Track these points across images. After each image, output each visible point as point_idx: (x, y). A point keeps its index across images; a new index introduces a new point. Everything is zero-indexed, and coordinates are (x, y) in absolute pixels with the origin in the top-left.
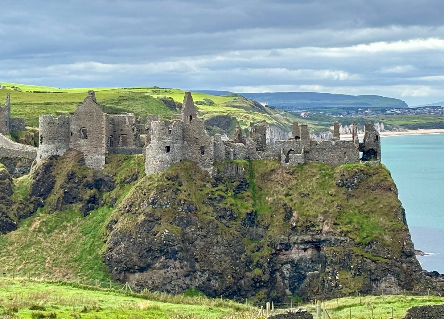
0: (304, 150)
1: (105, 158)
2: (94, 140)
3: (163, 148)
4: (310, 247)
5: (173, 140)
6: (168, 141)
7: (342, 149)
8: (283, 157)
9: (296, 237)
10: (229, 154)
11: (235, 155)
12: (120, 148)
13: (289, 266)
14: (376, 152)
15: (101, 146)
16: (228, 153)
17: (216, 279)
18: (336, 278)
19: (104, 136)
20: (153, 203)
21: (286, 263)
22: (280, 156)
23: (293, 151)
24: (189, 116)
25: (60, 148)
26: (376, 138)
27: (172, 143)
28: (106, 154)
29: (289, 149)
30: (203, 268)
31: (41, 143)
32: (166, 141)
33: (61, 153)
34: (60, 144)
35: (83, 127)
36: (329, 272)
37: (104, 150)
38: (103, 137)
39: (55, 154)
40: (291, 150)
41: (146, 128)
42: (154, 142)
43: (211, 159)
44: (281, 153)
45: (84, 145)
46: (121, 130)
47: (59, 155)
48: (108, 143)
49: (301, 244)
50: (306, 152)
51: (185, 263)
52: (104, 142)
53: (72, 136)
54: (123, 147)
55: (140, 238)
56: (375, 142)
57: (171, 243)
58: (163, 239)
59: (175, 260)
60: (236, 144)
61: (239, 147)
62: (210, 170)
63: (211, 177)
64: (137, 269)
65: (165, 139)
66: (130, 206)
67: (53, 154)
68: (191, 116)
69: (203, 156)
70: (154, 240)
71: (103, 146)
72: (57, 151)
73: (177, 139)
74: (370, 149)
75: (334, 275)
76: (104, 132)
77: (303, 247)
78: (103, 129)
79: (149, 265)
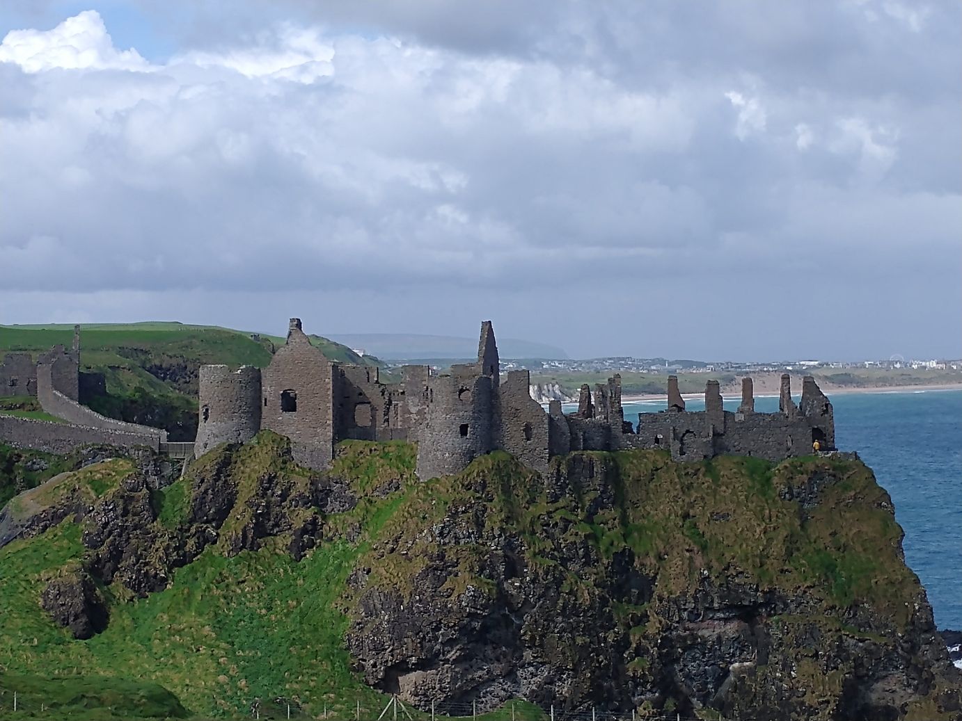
0: (714, 431)
1: (333, 448)
2: (309, 414)
3: (456, 428)
4: (736, 615)
6: (465, 415)
7: (785, 428)
10: (575, 439)
14: (825, 436)
15: (324, 425)
17: (563, 680)
18: (790, 673)
19: (330, 404)
20: (441, 534)
21: (691, 647)
23: (692, 432)
25: (244, 430)
26: (824, 408)
27: (472, 418)
28: (333, 441)
29: (684, 430)
30: (539, 660)
31: (206, 419)
32: (461, 413)
33: (246, 439)
34: (244, 421)
35: (288, 388)
36: (777, 663)
37: (330, 433)
38: (328, 408)
39: (234, 440)
40: (688, 431)
42: (436, 417)
43: (545, 449)
44: (671, 436)
45: (289, 423)
46: (360, 394)
47: (242, 442)
48: (336, 419)
49: (718, 611)
50: (716, 434)
51: (504, 649)
52: (331, 417)
53: (266, 405)
55: (420, 602)
56: (822, 415)
57: (480, 612)
58: (464, 603)
59: (486, 644)
61: (593, 425)
62: (543, 470)
63: (546, 483)
64: (413, 664)
65: (458, 411)
66: (396, 541)
67: (230, 442)
68: (492, 367)
69: (529, 442)
70: (446, 606)
71: (329, 425)
72: (239, 435)
73: (480, 412)
74: (815, 429)
75: (786, 667)
76: (330, 397)
77: (722, 615)
78: (328, 393)
79: (437, 655)
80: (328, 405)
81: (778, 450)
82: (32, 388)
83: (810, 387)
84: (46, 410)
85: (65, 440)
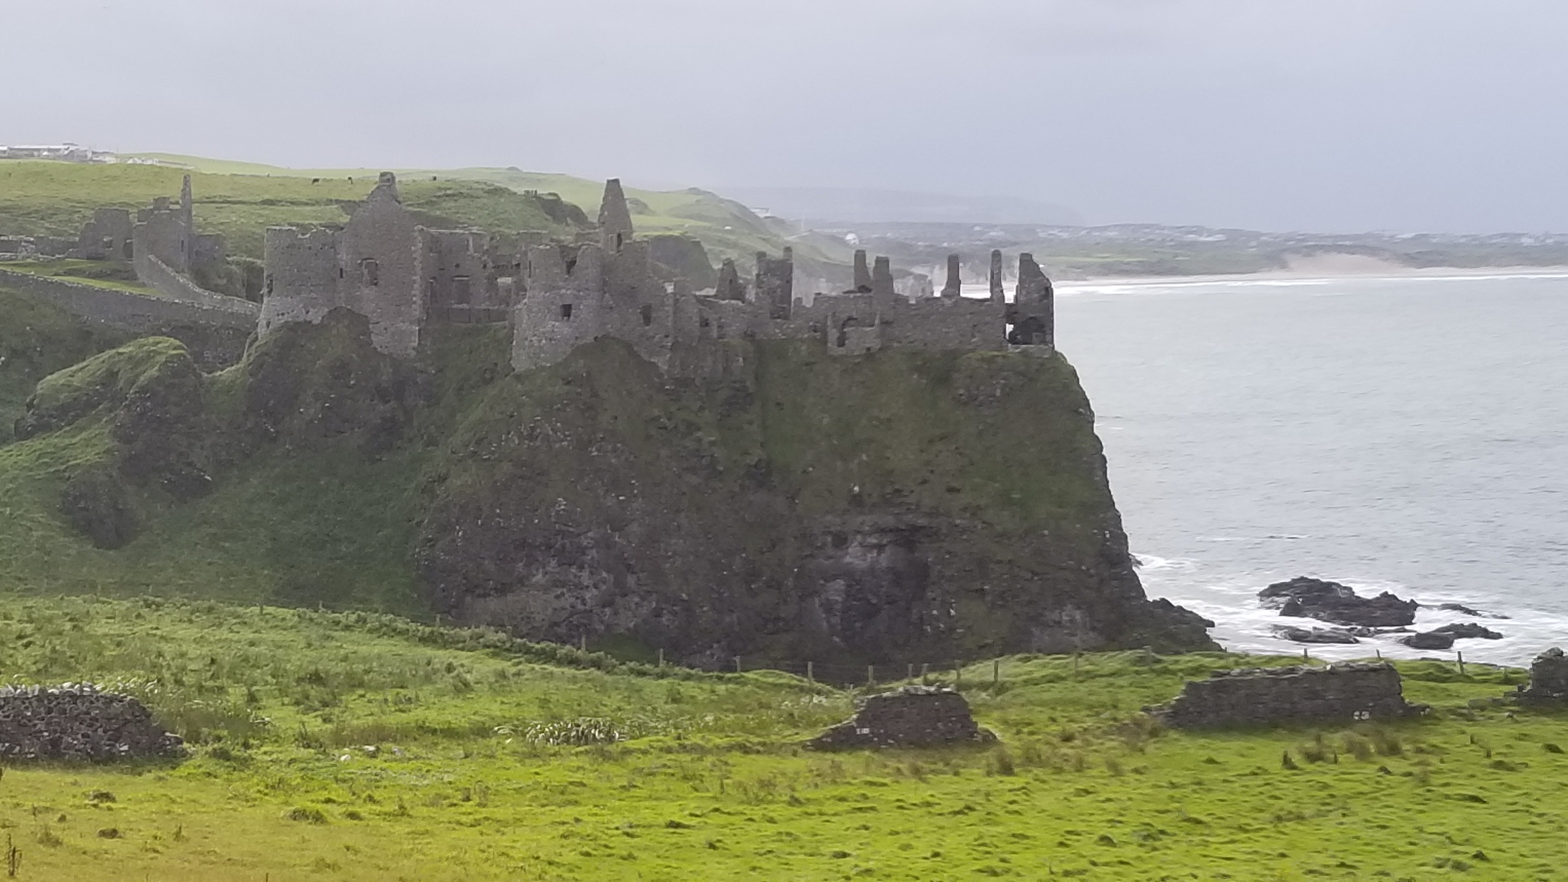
0: (881, 319)
1: (420, 330)
2: (393, 288)
3: (556, 309)
4: (890, 542)
5: (579, 291)
6: (567, 293)
7: (968, 317)
8: (833, 334)
9: (860, 519)
10: (707, 325)
11: (720, 327)
12: (455, 306)
13: (840, 583)
14: (1043, 326)
15: (409, 303)
16: (705, 323)
17: (675, 614)
18: (949, 612)
19: (417, 278)
20: (532, 437)
21: (835, 577)
22: (825, 334)
23: (855, 319)
24: (615, 236)
25: (314, 307)
26: (1043, 292)
27: (577, 297)
28: (419, 321)
29: (844, 316)
30: (644, 588)
31: (270, 292)
32: (563, 291)
33: (316, 316)
34: (314, 295)
35: (366, 256)
36: (934, 599)
37: (417, 311)
38: (415, 282)
39: (301, 319)
40: (850, 318)
41: (514, 263)
42: (534, 295)
43: (667, 336)
44: (829, 323)
45: (368, 301)
46: (457, 266)
47: (310, 322)
48: (426, 296)
49: (870, 534)
50: (885, 323)
51: (604, 574)
52: (417, 292)
53: (341, 276)
54: (460, 306)
55: (499, 516)
56: (1041, 301)
57: (571, 529)
58: (553, 520)
59: (581, 568)
60: (723, 302)
61: (731, 309)
62: (662, 362)
63: (666, 377)
64: (491, 589)
65: (560, 288)
66: (478, 442)
67: (297, 320)
68: (619, 236)
69: (647, 328)
70: (532, 521)
71: (415, 303)
72: (307, 312)
73: (587, 289)
74: (1031, 318)
75: (945, 605)
76: (418, 270)
77: (874, 541)
78: (415, 263)
79: (522, 581)
80: (414, 278)
81: (961, 342)
82: (128, 251)
83: (1028, 266)
84: (142, 278)
85: (143, 316)
